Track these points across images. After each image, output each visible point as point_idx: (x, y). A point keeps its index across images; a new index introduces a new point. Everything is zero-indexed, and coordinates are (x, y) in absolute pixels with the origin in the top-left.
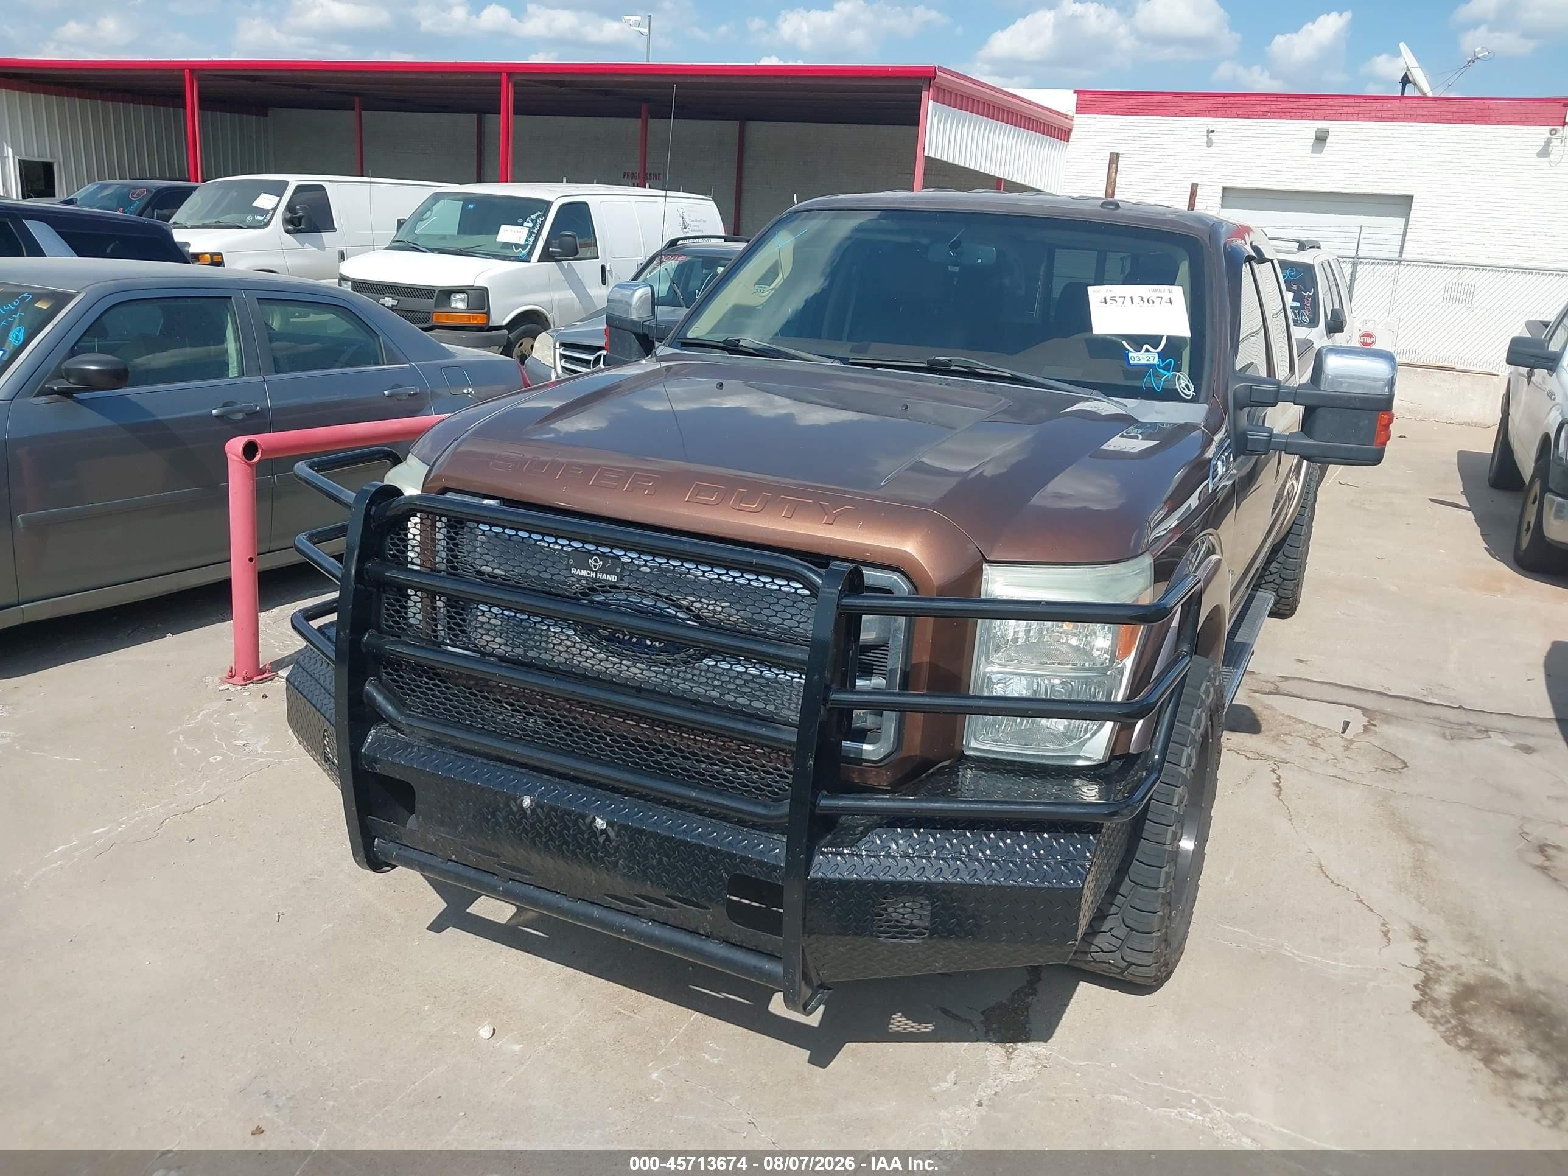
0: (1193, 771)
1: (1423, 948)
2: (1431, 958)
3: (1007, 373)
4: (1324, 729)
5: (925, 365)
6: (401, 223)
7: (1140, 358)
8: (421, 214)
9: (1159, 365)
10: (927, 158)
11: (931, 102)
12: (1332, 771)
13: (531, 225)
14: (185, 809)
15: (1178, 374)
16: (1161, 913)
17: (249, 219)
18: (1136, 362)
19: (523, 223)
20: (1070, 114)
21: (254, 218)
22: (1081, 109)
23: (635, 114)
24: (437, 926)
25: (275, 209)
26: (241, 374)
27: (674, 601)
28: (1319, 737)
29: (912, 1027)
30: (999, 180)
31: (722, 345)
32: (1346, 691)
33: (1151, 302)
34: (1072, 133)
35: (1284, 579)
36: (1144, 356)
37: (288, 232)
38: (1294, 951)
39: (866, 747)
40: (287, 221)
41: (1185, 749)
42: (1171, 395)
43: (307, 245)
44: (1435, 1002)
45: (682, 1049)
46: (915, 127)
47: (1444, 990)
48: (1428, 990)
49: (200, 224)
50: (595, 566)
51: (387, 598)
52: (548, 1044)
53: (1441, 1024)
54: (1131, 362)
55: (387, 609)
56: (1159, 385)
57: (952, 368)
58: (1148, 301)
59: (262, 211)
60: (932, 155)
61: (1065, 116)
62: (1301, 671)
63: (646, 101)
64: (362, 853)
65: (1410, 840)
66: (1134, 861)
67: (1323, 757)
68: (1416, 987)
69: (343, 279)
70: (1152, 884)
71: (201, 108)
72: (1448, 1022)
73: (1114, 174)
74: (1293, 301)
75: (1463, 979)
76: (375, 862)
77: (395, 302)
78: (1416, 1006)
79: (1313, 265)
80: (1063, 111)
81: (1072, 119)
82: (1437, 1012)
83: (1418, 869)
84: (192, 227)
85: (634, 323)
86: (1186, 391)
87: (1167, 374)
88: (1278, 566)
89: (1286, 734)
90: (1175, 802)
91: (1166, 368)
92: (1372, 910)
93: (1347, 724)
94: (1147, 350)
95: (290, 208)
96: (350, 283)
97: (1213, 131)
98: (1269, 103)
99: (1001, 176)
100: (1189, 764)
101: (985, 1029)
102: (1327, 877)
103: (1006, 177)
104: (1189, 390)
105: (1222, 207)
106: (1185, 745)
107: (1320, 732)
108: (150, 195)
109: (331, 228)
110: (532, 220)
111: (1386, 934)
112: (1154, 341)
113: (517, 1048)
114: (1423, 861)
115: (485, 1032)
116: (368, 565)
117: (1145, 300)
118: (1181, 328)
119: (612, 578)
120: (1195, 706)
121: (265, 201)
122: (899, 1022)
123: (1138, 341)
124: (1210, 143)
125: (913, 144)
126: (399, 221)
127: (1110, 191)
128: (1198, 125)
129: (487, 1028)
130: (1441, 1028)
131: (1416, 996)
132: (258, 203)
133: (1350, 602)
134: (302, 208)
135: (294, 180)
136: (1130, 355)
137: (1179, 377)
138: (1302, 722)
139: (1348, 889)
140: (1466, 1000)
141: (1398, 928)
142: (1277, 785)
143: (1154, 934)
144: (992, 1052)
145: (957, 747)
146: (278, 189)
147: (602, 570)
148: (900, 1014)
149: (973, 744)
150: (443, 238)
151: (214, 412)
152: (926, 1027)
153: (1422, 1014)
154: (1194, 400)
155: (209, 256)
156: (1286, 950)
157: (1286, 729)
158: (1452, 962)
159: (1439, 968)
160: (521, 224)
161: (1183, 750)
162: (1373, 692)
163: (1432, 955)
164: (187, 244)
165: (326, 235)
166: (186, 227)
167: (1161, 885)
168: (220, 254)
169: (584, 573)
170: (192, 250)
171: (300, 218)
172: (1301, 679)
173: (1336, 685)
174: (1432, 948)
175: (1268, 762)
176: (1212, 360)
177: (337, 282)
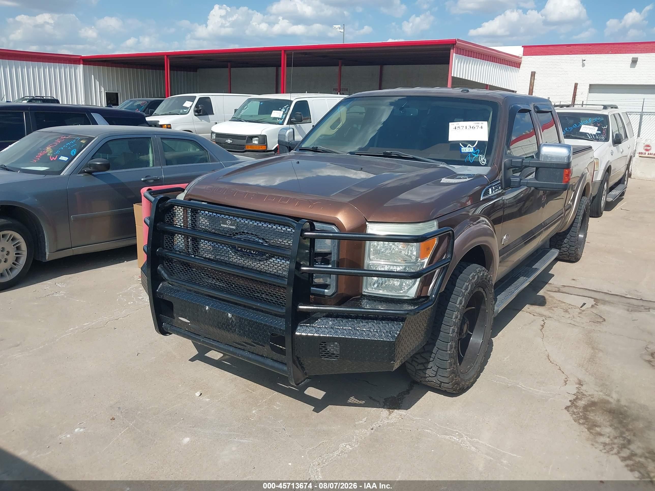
0: (463, 306)
1: (580, 387)
2: (582, 391)
3: (411, 156)
4: (573, 306)
5: (382, 154)
6: (236, 110)
7: (465, 150)
8: (243, 107)
9: (473, 152)
10: (453, 78)
11: (454, 54)
12: (569, 321)
13: (284, 110)
14: (116, 319)
15: (481, 155)
16: (449, 361)
17: (181, 111)
19: (281, 109)
20: (520, 56)
21: (183, 110)
22: (525, 54)
23: (336, 65)
24: (192, 360)
25: (191, 107)
26: (153, 166)
27: (258, 236)
28: (569, 308)
30: (487, 85)
31: (312, 149)
32: (590, 292)
33: (474, 128)
34: (521, 64)
35: (570, 246)
36: (468, 149)
37: (195, 115)
38: (523, 386)
39: (326, 291)
40: (195, 111)
41: (459, 297)
42: (477, 164)
43: (203, 120)
44: (576, 407)
45: (267, 404)
46: (448, 65)
47: (581, 403)
48: (575, 402)
49: (164, 114)
50: (229, 223)
51: (166, 237)
52: (219, 399)
53: (575, 415)
54: (462, 151)
55: (166, 240)
56: (471, 160)
57: (392, 155)
58: (473, 128)
59: (186, 108)
60: (455, 76)
61: (518, 57)
62: (573, 284)
63: (341, 59)
64: (158, 328)
65: (593, 348)
66: (438, 340)
67: (568, 316)
68: (570, 401)
69: (213, 133)
70: (444, 349)
71: (170, 70)
72: (579, 414)
73: (533, 81)
74: (597, 131)
75: (593, 399)
76: (163, 331)
77: (231, 141)
78: (567, 408)
79: (608, 116)
80: (517, 55)
81: (521, 58)
82: (575, 410)
83: (592, 359)
84: (161, 115)
85: (286, 143)
86: (483, 162)
87: (476, 156)
88: (568, 240)
89: (555, 307)
90: (454, 317)
91: (476, 153)
92: (563, 373)
93: (584, 304)
94: (469, 147)
95: (197, 106)
96: (215, 134)
97: (585, 60)
98: (610, 47)
99: (488, 84)
100: (460, 303)
101: (384, 404)
102: (550, 360)
103: (490, 84)
104: (484, 162)
105: (590, 92)
106: (459, 296)
107: (570, 307)
108: (148, 104)
109: (212, 113)
110: (285, 108)
111: (565, 382)
112: (472, 143)
113: (208, 400)
114: (595, 356)
115: (198, 394)
116: (158, 224)
117: (472, 127)
118: (485, 138)
119: (234, 227)
120: (466, 282)
121: (187, 104)
122: (352, 400)
123: (465, 143)
124: (583, 65)
125: (447, 72)
126: (235, 110)
127: (531, 88)
128: (578, 58)
129: (198, 392)
130: (574, 416)
131: (569, 404)
132: (185, 105)
133: (606, 257)
134: (201, 106)
135: (198, 96)
136: (462, 148)
137: (481, 156)
138: (564, 303)
139: (556, 365)
140: (591, 407)
141: (572, 380)
142: (543, 326)
143: (448, 370)
144: (384, 412)
145: (360, 292)
146: (192, 99)
147: (231, 225)
148: (353, 397)
149: (366, 291)
150: (252, 116)
151: (142, 179)
152: (362, 402)
153: (568, 411)
154: (486, 165)
155: (166, 125)
156: (519, 385)
157: (556, 305)
158: (590, 393)
159: (584, 395)
161: (458, 298)
162: (602, 292)
163: (583, 390)
164: (158, 121)
165: (210, 116)
166: (159, 115)
167: (448, 350)
168: (170, 125)
169: (225, 226)
170: (160, 123)
171: (200, 110)
172: (571, 286)
173: (587, 289)
174: (584, 388)
175: (542, 317)
176: (495, 150)
177: (210, 134)
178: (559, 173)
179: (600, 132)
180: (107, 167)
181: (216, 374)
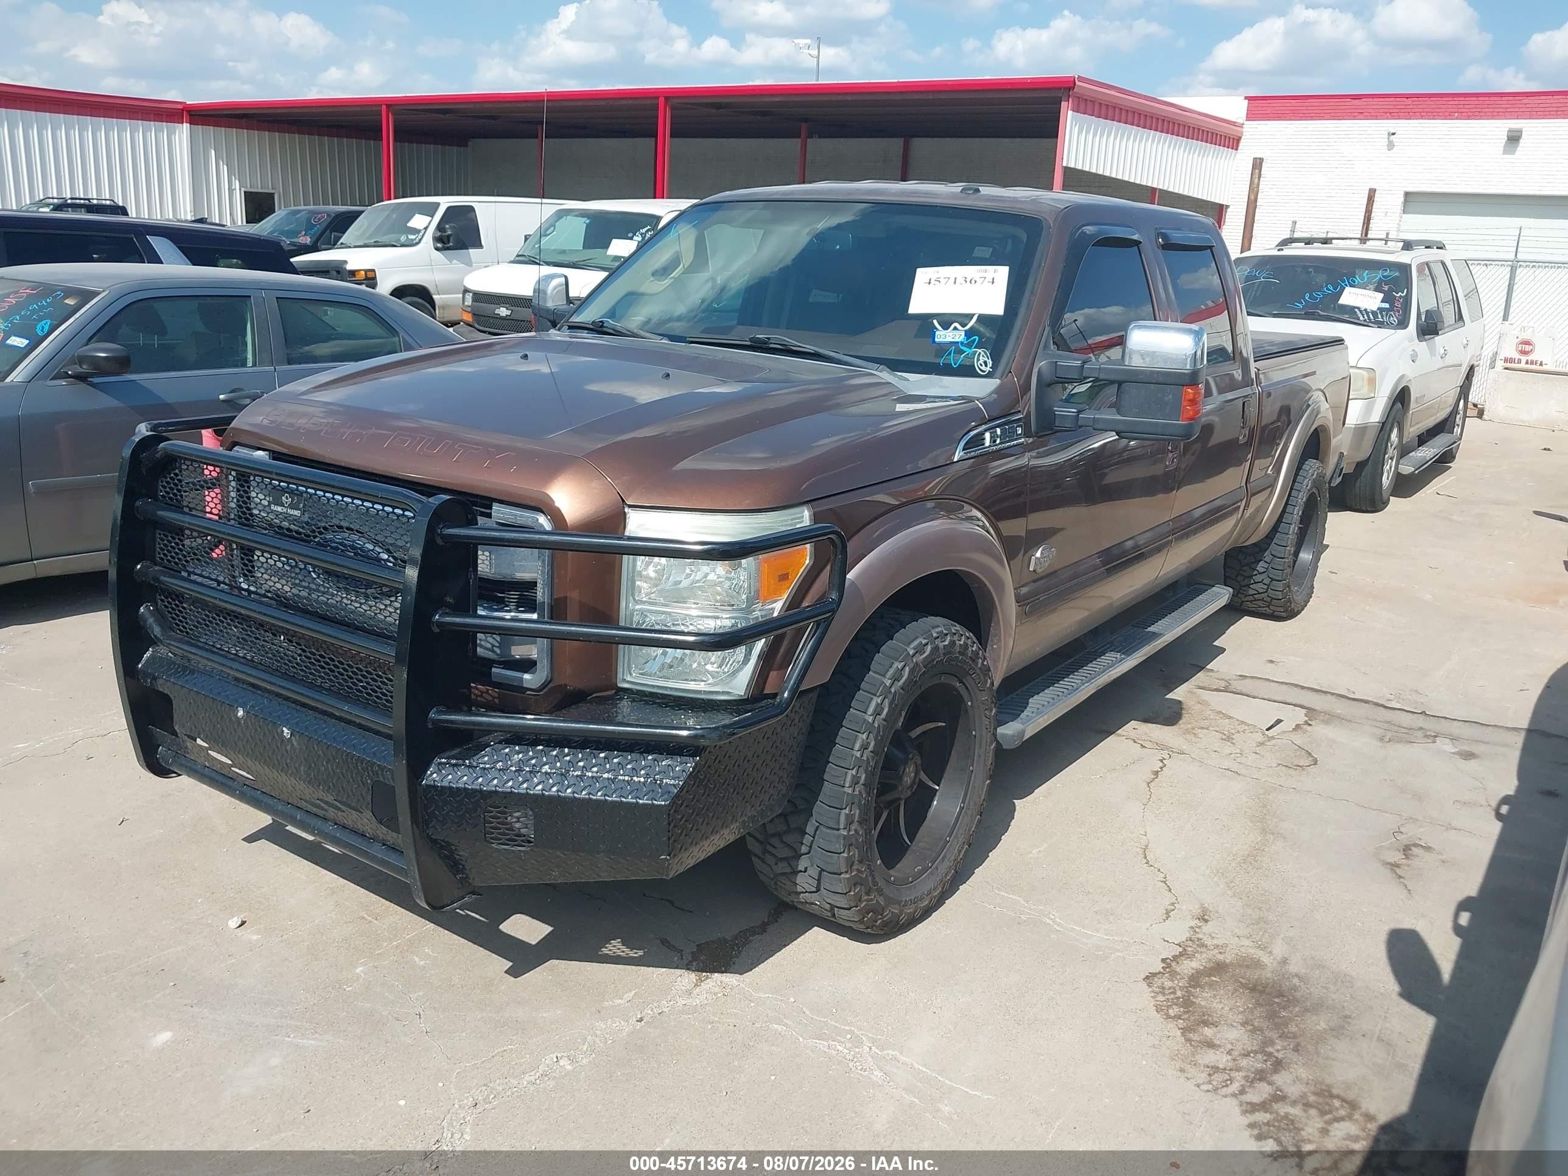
0: (884, 720)
1: (1199, 927)
2: (1200, 936)
3: (810, 348)
4: (1248, 725)
5: (748, 343)
6: (526, 238)
7: (943, 336)
8: (543, 232)
9: (962, 343)
10: (1067, 170)
11: (1070, 113)
12: (1226, 764)
13: (640, 239)
14: (101, 733)
15: (979, 351)
16: (845, 855)
17: (403, 239)
18: (941, 340)
19: (633, 237)
20: (1240, 121)
21: (407, 237)
22: (1251, 116)
23: (794, 134)
24: (251, 839)
25: (426, 228)
28: (1238, 732)
29: (623, 952)
30: (1153, 190)
31: (591, 327)
32: (1303, 692)
33: (973, 282)
34: (1242, 141)
35: (1272, 580)
36: (951, 334)
37: (437, 249)
38: (1058, 920)
39: (527, 676)
40: (437, 239)
41: (875, 698)
42: (968, 371)
43: (455, 261)
44: (1173, 974)
45: (398, 951)
46: (1055, 140)
47: (1188, 967)
48: (1174, 964)
49: (362, 244)
50: (286, 503)
51: (160, 534)
52: (285, 937)
53: (1164, 994)
54: (936, 340)
55: (159, 544)
56: (955, 361)
57: (771, 346)
58: (971, 282)
59: (415, 231)
60: (1072, 166)
61: (1233, 123)
62: (1268, 672)
63: (806, 120)
64: (142, 758)
65: (1264, 831)
66: (818, 802)
67: (1228, 748)
68: (1163, 960)
69: (466, 291)
70: (832, 825)
71: (395, 140)
72: (1174, 993)
73: (1256, 180)
74: (1382, 302)
75: (1221, 957)
76: (159, 769)
77: (509, 313)
78: (1149, 978)
79: (1410, 265)
80: (1234, 120)
81: (1241, 126)
82: (1168, 984)
83: (1252, 859)
84: (355, 247)
86: (983, 368)
87: (968, 351)
88: (1266, 565)
89: (1203, 728)
90: (857, 746)
91: (969, 345)
92: (1170, 890)
93: (1279, 721)
94: (955, 328)
95: (440, 227)
96: (471, 294)
97: (1394, 134)
98: (1456, 103)
99: (1155, 186)
100: (877, 713)
101: (690, 958)
102: (1146, 858)
103: (1161, 187)
104: (986, 366)
105: (1405, 211)
106: (875, 695)
107: (1241, 728)
108: (329, 220)
109: (478, 245)
110: (642, 234)
111: (1168, 912)
112: (964, 318)
113: (255, 937)
114: (1263, 850)
115: (234, 923)
116: (139, 503)
117: (968, 280)
118: (996, 306)
119: (297, 513)
121: (418, 221)
122: (615, 947)
123: (947, 321)
124: (1391, 146)
125: (1052, 155)
126: (525, 236)
127: (1252, 198)
128: (1381, 127)
129: (235, 919)
130: (1161, 998)
131: (1158, 967)
132: (410, 224)
133: (1367, 608)
134: (451, 228)
135: (445, 202)
136: (937, 333)
137: (980, 353)
138: (1230, 718)
139: (1159, 870)
140: (1210, 975)
141: (1189, 907)
142: (1156, 773)
143: (843, 876)
144: (684, 979)
145: (614, 681)
146: (429, 210)
147: (291, 506)
148: (619, 940)
149: (629, 678)
150: (563, 252)
151: (222, 397)
152: (636, 953)
153: (1149, 985)
154: (989, 375)
155: (363, 273)
156: (1049, 918)
157: (1205, 723)
158: (1220, 942)
159: (1203, 945)
160: (631, 239)
161: (872, 699)
162: (1333, 694)
163: (1205, 934)
164: (346, 262)
165: (473, 252)
166: (350, 247)
167: (842, 827)
168: (373, 271)
169: (279, 509)
170: (349, 267)
171: (449, 237)
172: (1260, 678)
173: (1296, 686)
174: (1208, 928)
175: (1162, 752)
176: (1018, 338)
177: (461, 295)
178: (1171, 396)
179: (1387, 305)
180: (122, 364)
181: (299, 874)
